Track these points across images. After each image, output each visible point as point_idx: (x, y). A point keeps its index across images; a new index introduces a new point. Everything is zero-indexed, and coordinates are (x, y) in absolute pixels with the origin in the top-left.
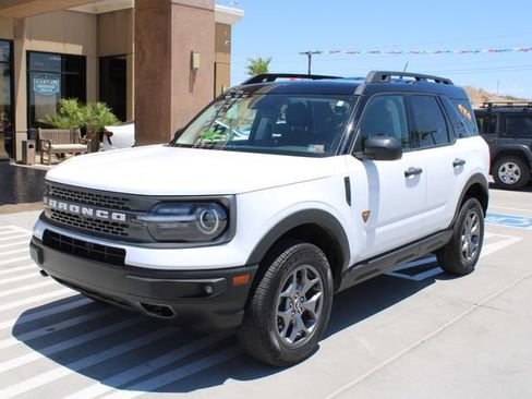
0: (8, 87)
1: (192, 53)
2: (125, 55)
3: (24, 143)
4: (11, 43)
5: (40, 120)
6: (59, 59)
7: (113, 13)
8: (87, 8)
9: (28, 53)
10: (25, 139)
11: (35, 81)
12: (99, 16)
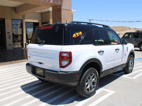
0: (21, 31)
1: (67, 21)
2: (48, 22)
3: (25, 44)
4: (22, 20)
5: (29, 38)
6: (33, 23)
7: (45, 12)
8: (39, 11)
9: (26, 22)
10: (26, 43)
11: (27, 29)
12: (42, 13)
